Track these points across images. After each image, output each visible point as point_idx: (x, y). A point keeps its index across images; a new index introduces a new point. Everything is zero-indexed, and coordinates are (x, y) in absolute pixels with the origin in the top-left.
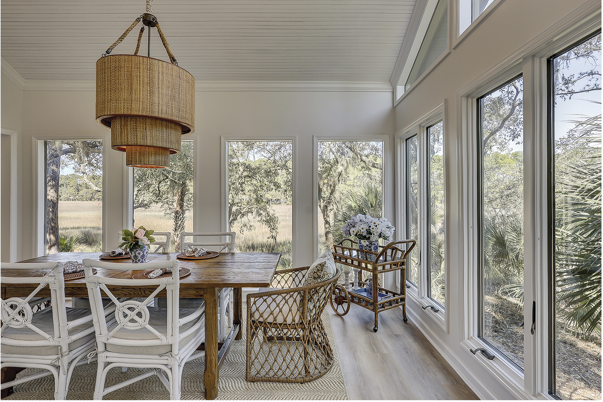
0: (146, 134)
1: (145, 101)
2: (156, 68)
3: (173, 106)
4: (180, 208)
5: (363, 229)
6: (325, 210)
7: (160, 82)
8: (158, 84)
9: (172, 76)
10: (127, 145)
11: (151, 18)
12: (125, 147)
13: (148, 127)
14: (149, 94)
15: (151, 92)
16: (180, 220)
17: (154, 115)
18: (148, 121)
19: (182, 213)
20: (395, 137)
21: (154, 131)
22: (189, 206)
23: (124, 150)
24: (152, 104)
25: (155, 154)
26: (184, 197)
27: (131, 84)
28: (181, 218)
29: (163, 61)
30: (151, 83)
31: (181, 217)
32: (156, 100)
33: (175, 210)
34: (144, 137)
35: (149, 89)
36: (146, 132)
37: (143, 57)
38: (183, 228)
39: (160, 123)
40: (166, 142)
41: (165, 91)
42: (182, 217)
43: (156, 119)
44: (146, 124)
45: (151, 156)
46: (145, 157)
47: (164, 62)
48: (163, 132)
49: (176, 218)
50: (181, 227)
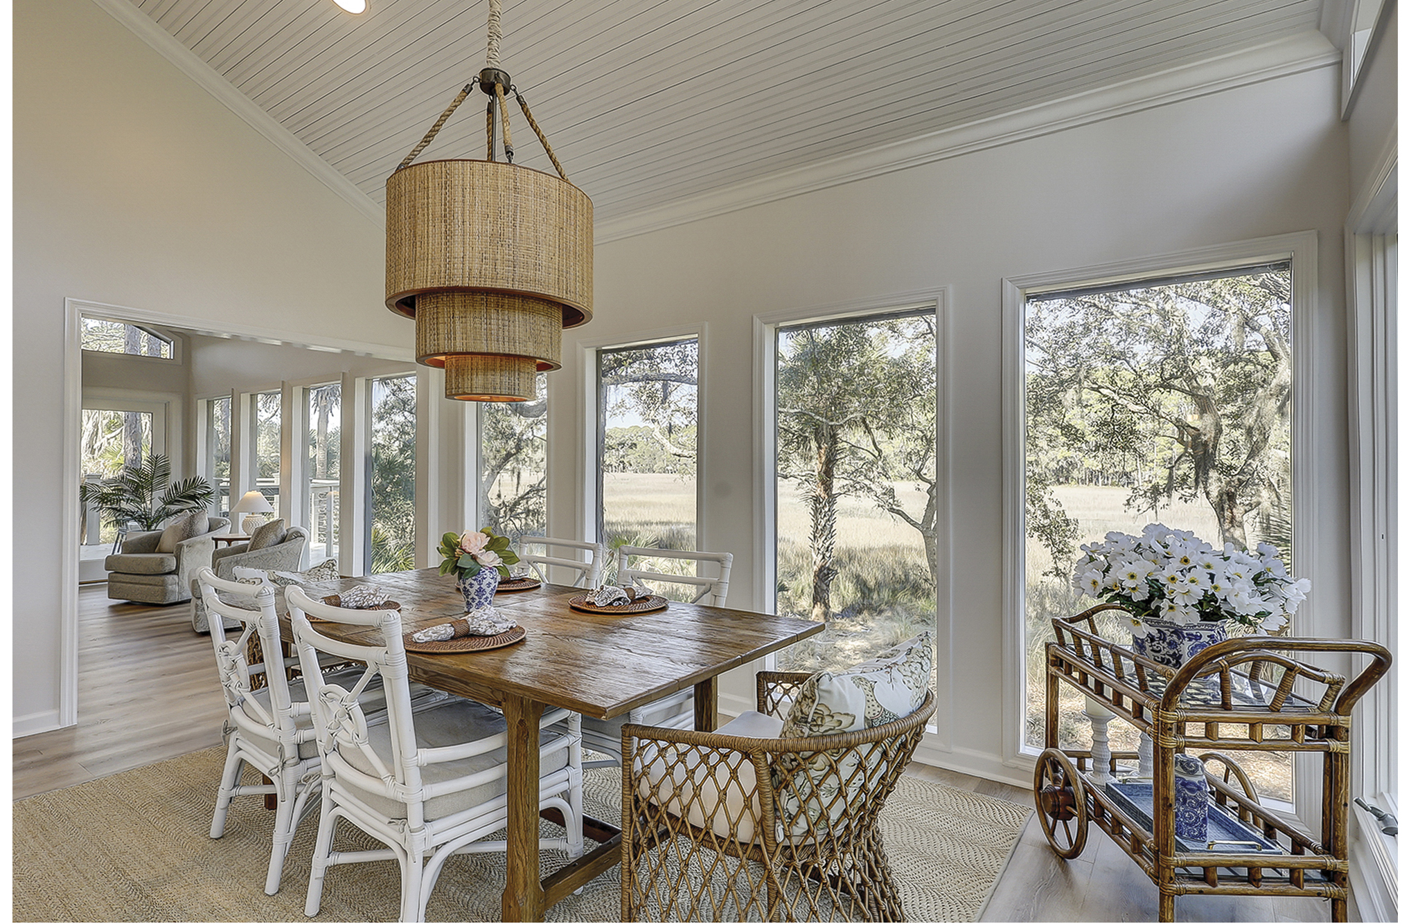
0: (454, 327)
1: (437, 255)
2: (457, 181)
3: (499, 257)
4: (825, 490)
5: (1132, 577)
6: (1226, 506)
7: (467, 208)
8: (463, 214)
9: (496, 189)
10: (444, 354)
11: (490, 76)
12: (443, 358)
13: (457, 312)
14: (443, 240)
15: (449, 235)
16: (825, 516)
17: (454, 284)
18: (458, 299)
19: (829, 503)
20: (1347, 236)
21: (470, 320)
22: (858, 487)
23: (440, 365)
24: (449, 260)
25: (486, 370)
26: (833, 466)
27: (415, 227)
28: (825, 512)
29: (473, 161)
30: (447, 217)
31: (827, 509)
32: (458, 249)
33: (814, 494)
34: (451, 335)
35: (443, 229)
36: (454, 322)
37: (433, 162)
38: (831, 534)
39: (482, 299)
40: (498, 341)
41: (477, 227)
42: (829, 510)
43: (473, 293)
44: (453, 306)
45: (477, 375)
46: (465, 377)
47: (476, 161)
48: (491, 319)
49: (816, 511)
50: (827, 532)
